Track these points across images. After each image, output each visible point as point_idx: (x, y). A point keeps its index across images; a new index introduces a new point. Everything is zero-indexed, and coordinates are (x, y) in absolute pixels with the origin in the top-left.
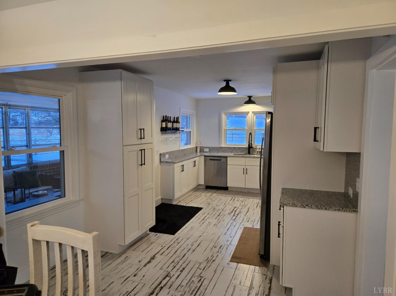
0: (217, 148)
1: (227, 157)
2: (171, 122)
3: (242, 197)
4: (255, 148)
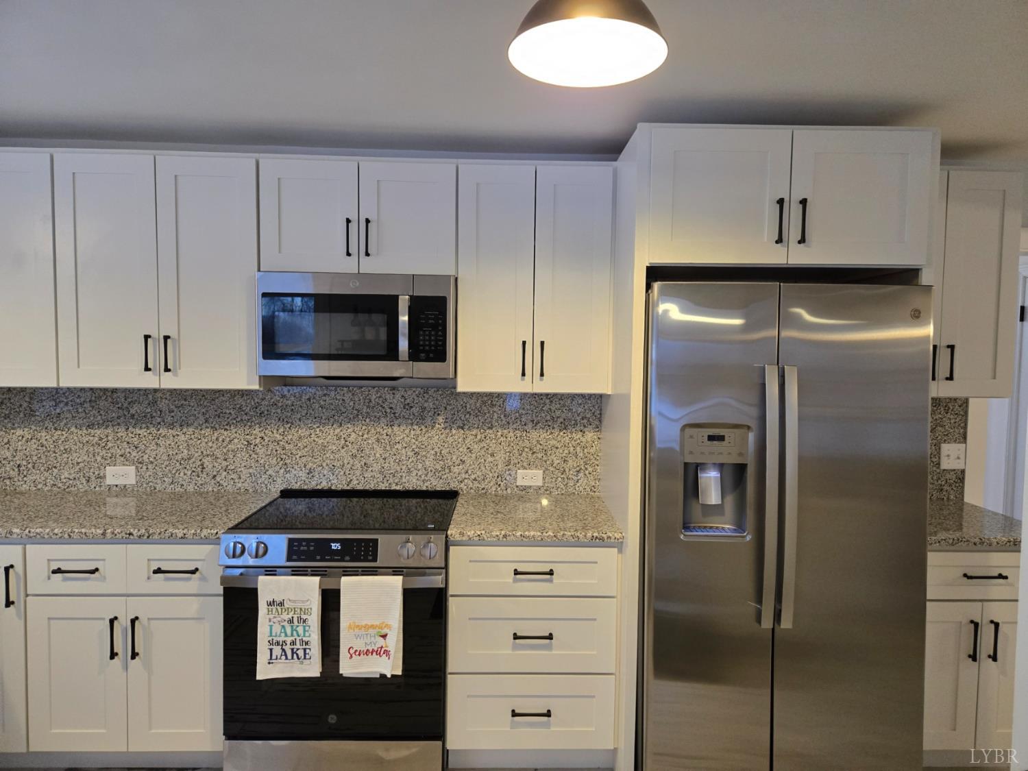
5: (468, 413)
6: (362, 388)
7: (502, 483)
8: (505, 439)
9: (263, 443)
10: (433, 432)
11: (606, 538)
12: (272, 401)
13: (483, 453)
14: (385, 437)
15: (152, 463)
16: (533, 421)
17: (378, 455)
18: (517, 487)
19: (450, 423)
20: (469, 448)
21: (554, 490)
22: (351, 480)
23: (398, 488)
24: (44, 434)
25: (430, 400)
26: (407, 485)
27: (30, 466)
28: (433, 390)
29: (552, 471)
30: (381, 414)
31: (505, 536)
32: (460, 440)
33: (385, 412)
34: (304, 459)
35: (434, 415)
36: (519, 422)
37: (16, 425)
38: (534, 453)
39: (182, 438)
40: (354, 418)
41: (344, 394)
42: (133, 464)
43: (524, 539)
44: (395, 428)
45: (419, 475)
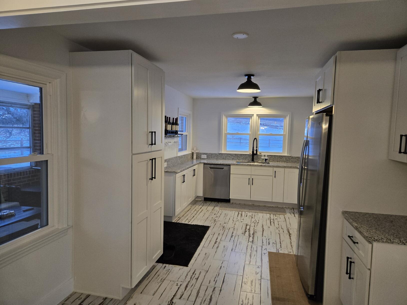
0: (216, 154)
1: (230, 165)
2: (170, 124)
3: (249, 211)
4: (259, 155)
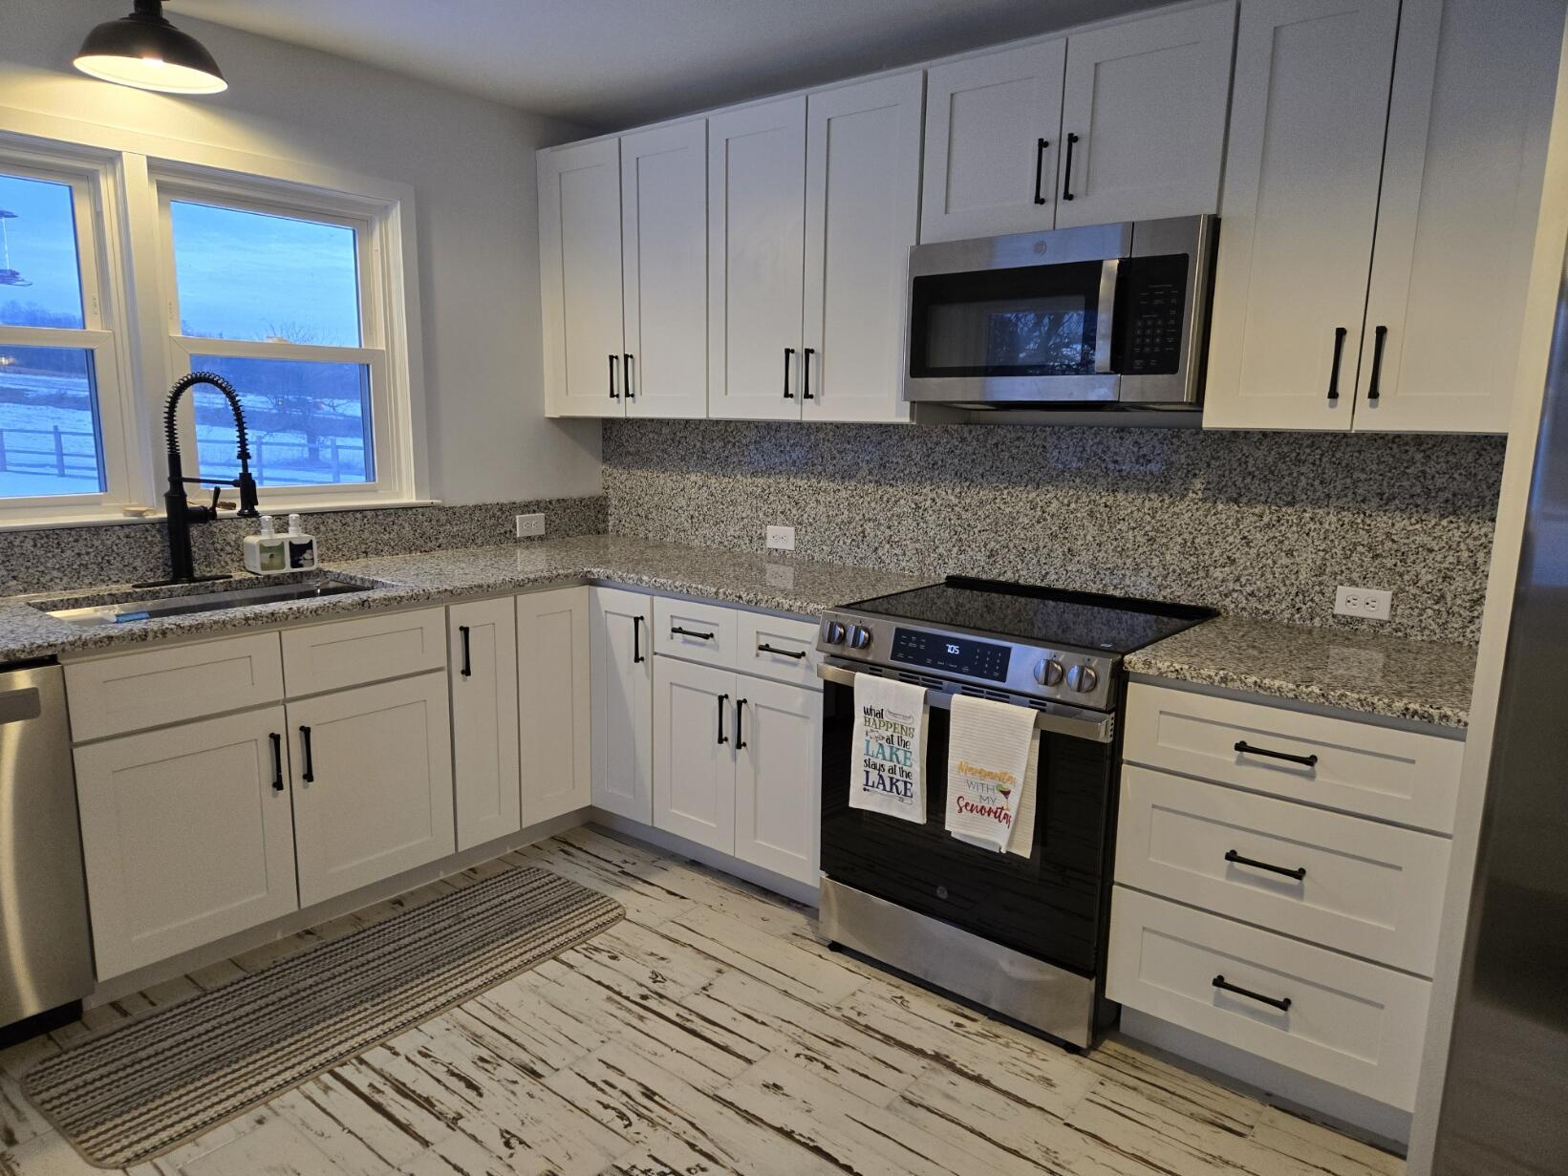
5: (1250, 473)
6: (1073, 428)
7: (1304, 607)
8: (1318, 526)
9: (934, 508)
10: (1182, 506)
11: (1436, 718)
12: (948, 446)
13: (1272, 548)
14: (1102, 509)
15: (811, 525)
16: (1381, 495)
17: (1089, 537)
18: (1334, 616)
19: (1215, 492)
20: (1245, 538)
21: (1414, 632)
22: (1047, 573)
23: (1118, 593)
24: (713, 481)
25: (1182, 450)
26: (1132, 590)
27: (701, 518)
28: (1188, 432)
29: (1414, 595)
30: (1098, 471)
31: (1224, 679)
32: (1230, 522)
33: (1106, 468)
34: (985, 535)
35: (1186, 476)
36: (1350, 495)
37: (691, 469)
38: (1376, 556)
39: (843, 494)
40: (1058, 476)
41: (1045, 438)
42: (793, 525)
43: (1262, 692)
44: (1120, 496)
45: (1153, 575)
